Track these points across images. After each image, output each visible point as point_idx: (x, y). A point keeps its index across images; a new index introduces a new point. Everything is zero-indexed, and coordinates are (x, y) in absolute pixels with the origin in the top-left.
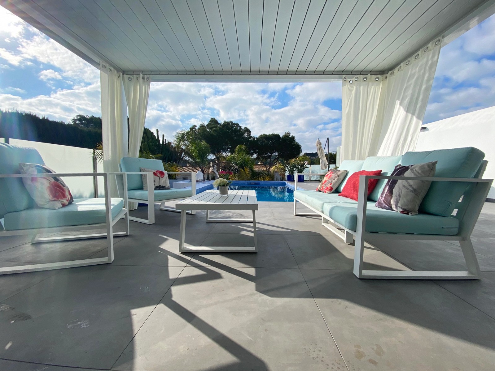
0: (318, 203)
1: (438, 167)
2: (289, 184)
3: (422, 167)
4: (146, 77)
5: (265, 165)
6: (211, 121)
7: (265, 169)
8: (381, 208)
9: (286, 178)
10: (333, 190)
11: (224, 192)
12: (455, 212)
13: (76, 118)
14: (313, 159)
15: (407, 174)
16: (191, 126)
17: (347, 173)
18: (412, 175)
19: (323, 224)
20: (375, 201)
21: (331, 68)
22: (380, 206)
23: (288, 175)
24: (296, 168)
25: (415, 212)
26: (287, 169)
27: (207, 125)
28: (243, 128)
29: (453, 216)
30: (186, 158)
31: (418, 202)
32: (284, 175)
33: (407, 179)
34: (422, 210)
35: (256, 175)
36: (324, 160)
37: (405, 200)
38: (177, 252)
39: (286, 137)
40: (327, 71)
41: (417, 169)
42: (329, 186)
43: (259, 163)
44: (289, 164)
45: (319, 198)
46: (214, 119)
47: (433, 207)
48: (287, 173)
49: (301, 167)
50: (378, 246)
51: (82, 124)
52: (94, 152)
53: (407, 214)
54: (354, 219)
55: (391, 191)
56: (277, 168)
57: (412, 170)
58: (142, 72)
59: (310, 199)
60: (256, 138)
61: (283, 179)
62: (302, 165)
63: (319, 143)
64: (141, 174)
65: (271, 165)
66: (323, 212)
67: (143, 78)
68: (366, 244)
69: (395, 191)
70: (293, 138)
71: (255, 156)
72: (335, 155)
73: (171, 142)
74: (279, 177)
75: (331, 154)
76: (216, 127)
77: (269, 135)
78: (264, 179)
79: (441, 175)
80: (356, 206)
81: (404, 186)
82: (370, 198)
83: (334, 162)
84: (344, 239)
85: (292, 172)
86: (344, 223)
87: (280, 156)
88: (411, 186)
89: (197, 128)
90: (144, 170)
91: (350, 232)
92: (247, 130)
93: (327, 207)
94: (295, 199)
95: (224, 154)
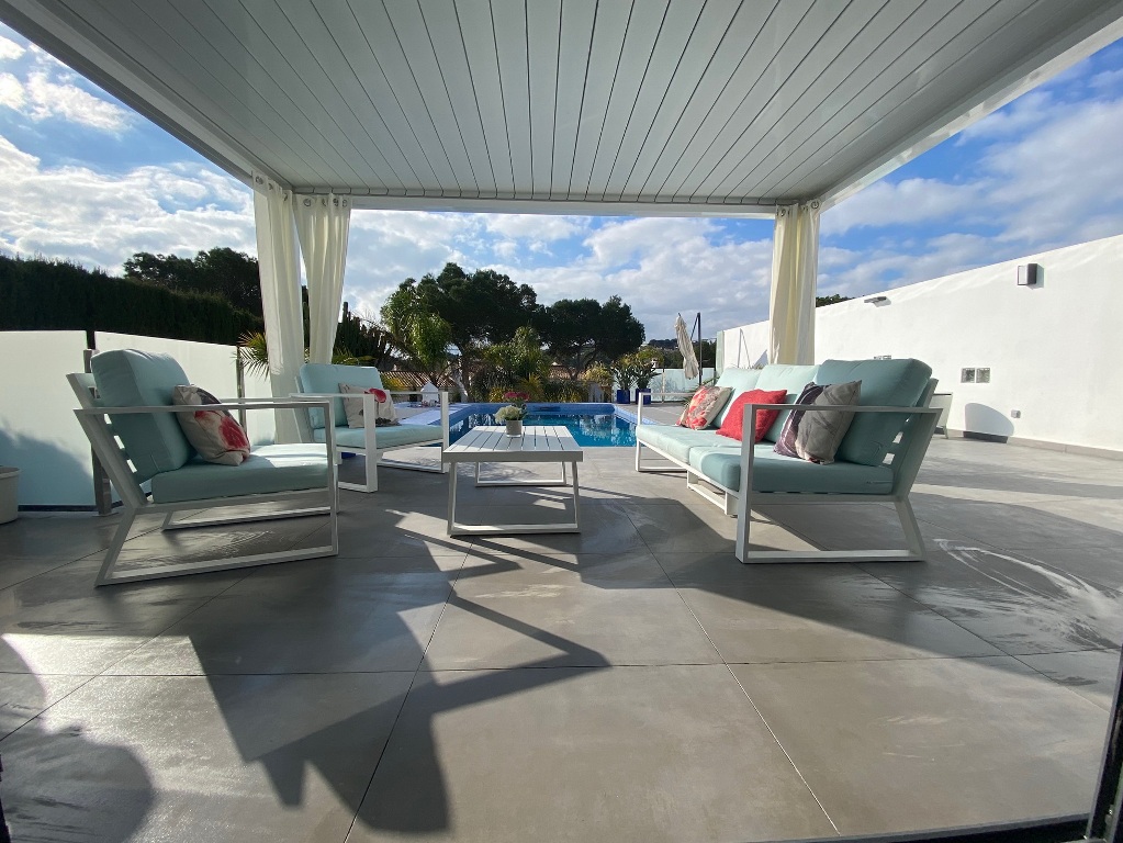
0: (681, 447)
1: (864, 390)
2: (621, 410)
3: (840, 390)
4: (341, 199)
5: (567, 367)
6: (446, 270)
7: (566, 375)
8: (782, 454)
9: (614, 396)
10: (707, 424)
11: (514, 431)
12: (889, 458)
13: (133, 260)
14: (669, 355)
15: (820, 400)
16: (403, 281)
17: (731, 392)
18: (826, 404)
19: (689, 485)
20: (773, 443)
21: (704, 191)
22: (780, 451)
23: (618, 391)
24: (635, 375)
25: (829, 459)
26: (616, 378)
27: (439, 279)
28: (518, 286)
29: (885, 465)
30: (395, 353)
31: (834, 445)
32: (609, 388)
33: (818, 408)
34: (841, 457)
35: (553, 390)
36: (691, 358)
37: (815, 440)
38: (444, 536)
39: (613, 306)
40: (698, 197)
41: (833, 392)
42: (699, 416)
43: (555, 364)
44: (620, 368)
45: (681, 440)
46: (455, 265)
47: (856, 450)
48: (616, 387)
49: (645, 373)
50: (776, 518)
51: (149, 273)
52: (239, 352)
53: (818, 462)
54: (735, 472)
55: (795, 428)
56: (594, 374)
57: (826, 394)
58: (333, 188)
59: (666, 440)
60: (548, 308)
61: (607, 398)
62: (648, 370)
63: (682, 324)
64: (342, 399)
65: (582, 367)
66: (688, 463)
67: (336, 201)
68: (754, 514)
69: (802, 426)
70: (627, 308)
71: (545, 347)
72: (714, 345)
73: (361, 317)
74: (600, 393)
75: (705, 344)
76: (459, 284)
77: (576, 301)
78: (568, 399)
79: (868, 401)
80: (738, 452)
81: (814, 419)
82: (764, 437)
83: (712, 364)
84: (725, 508)
85: (626, 382)
86: (720, 478)
87: (600, 347)
88: (823, 419)
89: (415, 285)
90: (348, 389)
91: (731, 492)
92: (527, 291)
93: (698, 456)
94: (638, 440)
95: (478, 343)
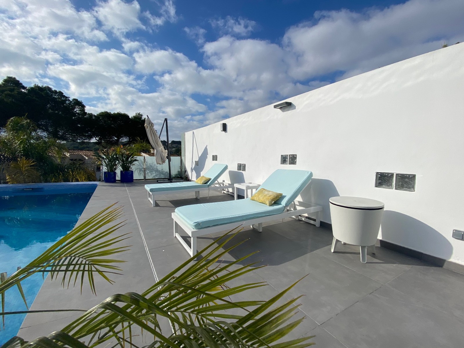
23: (105, 173)
36: (160, 149)
39: (137, 118)
49: (127, 159)
63: (150, 124)
77: (114, 114)
85: (112, 166)
